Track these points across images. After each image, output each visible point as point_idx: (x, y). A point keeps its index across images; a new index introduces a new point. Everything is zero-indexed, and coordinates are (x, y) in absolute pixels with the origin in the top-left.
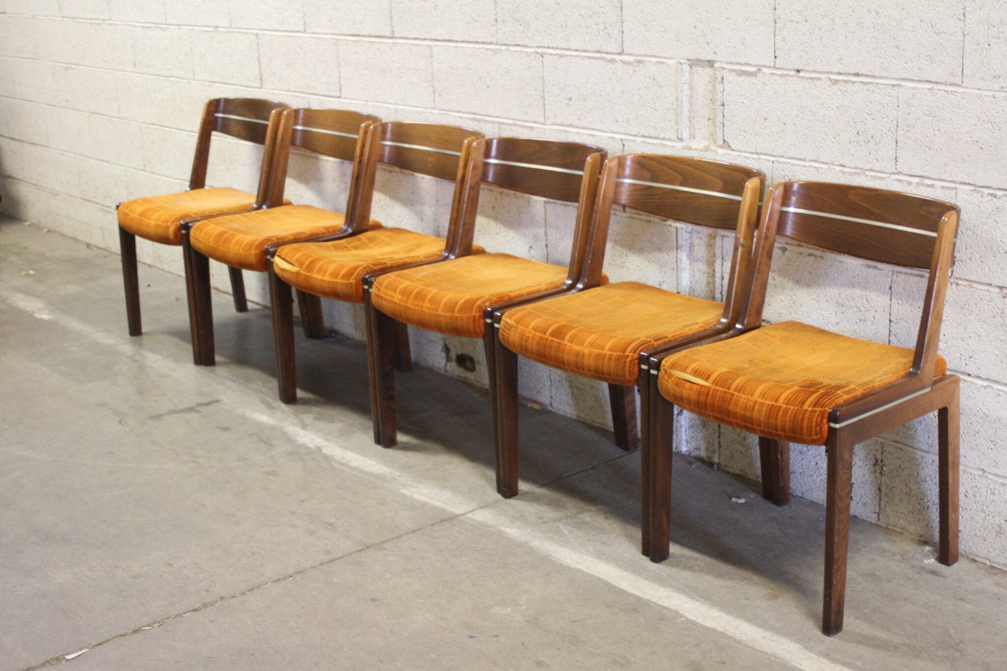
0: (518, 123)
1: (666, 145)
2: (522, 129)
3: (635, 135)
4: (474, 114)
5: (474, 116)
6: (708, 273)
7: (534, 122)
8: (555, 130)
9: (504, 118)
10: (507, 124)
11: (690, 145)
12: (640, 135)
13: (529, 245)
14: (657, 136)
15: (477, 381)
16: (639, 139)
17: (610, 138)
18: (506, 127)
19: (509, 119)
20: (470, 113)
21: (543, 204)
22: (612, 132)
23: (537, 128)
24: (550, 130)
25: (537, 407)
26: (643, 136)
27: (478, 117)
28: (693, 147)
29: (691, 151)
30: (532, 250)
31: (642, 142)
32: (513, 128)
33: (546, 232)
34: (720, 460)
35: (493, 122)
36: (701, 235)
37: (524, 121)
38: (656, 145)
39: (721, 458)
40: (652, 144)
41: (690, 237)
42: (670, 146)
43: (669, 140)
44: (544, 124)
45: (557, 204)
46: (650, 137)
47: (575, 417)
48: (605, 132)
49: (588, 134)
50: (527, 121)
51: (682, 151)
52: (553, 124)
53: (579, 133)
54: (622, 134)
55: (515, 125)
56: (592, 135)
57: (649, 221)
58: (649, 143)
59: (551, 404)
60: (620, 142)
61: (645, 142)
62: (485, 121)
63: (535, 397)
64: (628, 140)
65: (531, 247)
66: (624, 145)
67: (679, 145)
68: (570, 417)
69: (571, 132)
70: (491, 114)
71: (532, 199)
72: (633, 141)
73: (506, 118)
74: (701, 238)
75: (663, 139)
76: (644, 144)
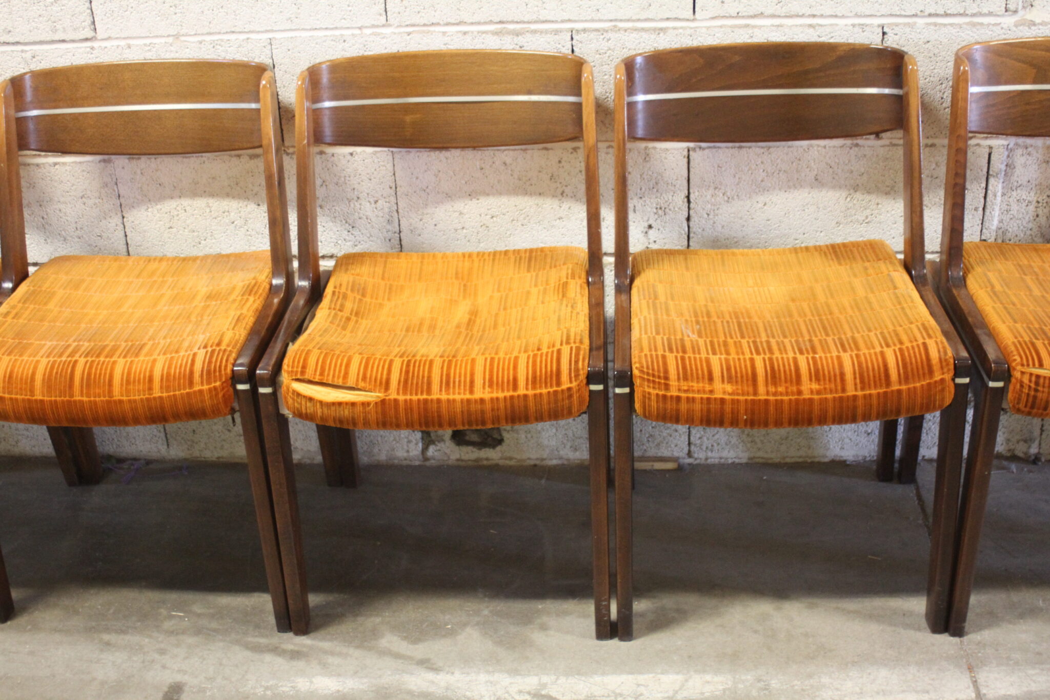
0: (621, 25)
1: (982, 24)
2: (634, 35)
3: (915, 16)
4: (501, 22)
5: (500, 26)
6: (1038, 202)
7: (668, 19)
8: (721, 27)
9: (586, 21)
10: (597, 30)
11: (1029, 16)
12: (926, 13)
13: (646, 225)
14: (962, 12)
15: (511, 459)
16: (920, 21)
17: (854, 26)
18: (592, 35)
19: (600, 21)
20: (491, 22)
21: (686, 153)
22: (857, 16)
23: (675, 28)
24: (708, 28)
25: (670, 466)
26: (930, 15)
27: (511, 27)
28: (1038, 21)
29: (1033, 28)
30: (651, 232)
31: (927, 24)
32: (610, 35)
33: (688, 197)
34: (1040, 448)
35: (557, 32)
36: (1029, 149)
37: (639, 20)
38: (960, 26)
39: (1043, 445)
40: (951, 25)
41: (1008, 156)
42: (989, 25)
43: (990, 14)
44: (694, 20)
45: (719, 148)
46: (946, 15)
47: (744, 461)
48: (843, 17)
49: (801, 25)
50: (647, 20)
51: (1014, 29)
52: (713, 18)
53: (778, 26)
54: (882, 16)
55: (616, 29)
56: (811, 26)
57: (933, 145)
58: (945, 25)
59: (689, 454)
60: (880, 30)
61: (935, 25)
62: (534, 32)
63: (652, 452)
64: (897, 25)
65: (650, 227)
66: (884, 34)
67: (1009, 21)
68: (733, 463)
69: (760, 27)
70: (549, 18)
71: (655, 148)
72: (912, 26)
73: (593, 21)
74: (1029, 154)
75: (973, 15)
76: (932, 27)
